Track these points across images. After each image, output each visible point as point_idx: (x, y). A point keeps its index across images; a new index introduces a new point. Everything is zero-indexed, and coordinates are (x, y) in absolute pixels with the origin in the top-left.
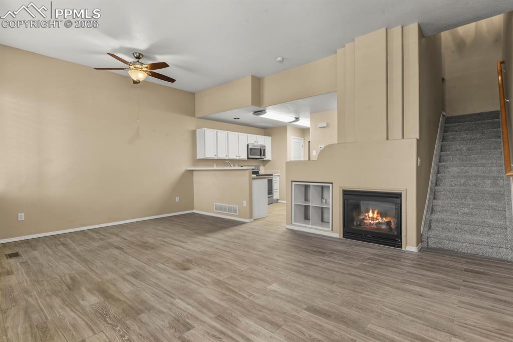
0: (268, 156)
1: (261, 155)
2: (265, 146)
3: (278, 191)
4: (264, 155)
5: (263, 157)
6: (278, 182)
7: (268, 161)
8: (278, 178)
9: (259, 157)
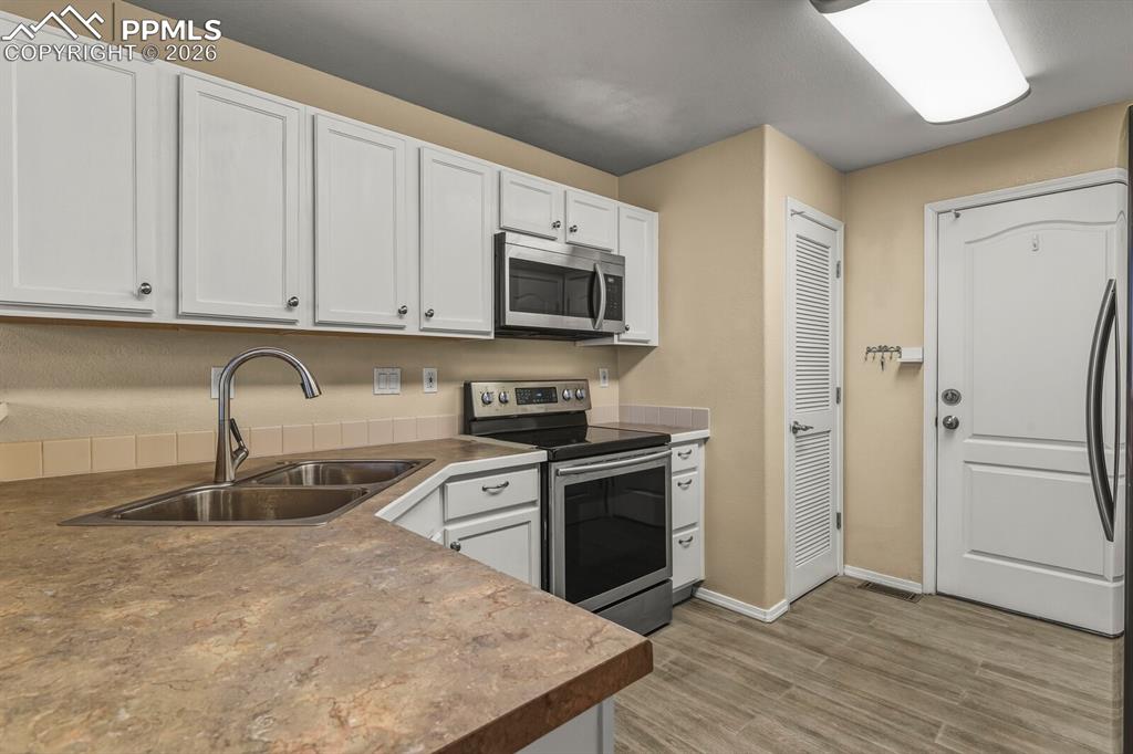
0: (640, 321)
1: (593, 315)
2: (621, 261)
3: (698, 532)
4: (616, 312)
5: (608, 326)
6: (698, 477)
7: (640, 351)
8: (699, 453)
9: (584, 324)
